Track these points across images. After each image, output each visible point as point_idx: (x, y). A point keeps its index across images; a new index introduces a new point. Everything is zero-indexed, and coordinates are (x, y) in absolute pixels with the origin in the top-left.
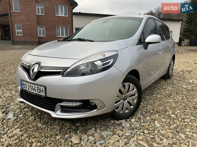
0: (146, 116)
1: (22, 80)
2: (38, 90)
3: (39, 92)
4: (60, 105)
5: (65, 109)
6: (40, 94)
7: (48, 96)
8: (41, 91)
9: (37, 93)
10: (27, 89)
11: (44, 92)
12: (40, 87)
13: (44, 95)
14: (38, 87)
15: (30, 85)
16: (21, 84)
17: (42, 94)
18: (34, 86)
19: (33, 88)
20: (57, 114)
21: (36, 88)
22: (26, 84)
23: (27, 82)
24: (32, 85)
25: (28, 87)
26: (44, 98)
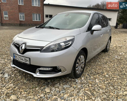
0: (90, 76)
4: (39, 70)
5: (42, 72)
6: (26, 62)
7: (31, 64)
9: (24, 62)
10: (18, 59)
11: (29, 62)
12: (26, 59)
13: (29, 63)
15: (20, 57)
16: (14, 56)
17: (27, 63)
18: (22, 58)
19: (22, 59)
20: (37, 75)
21: (24, 59)
23: (18, 55)
24: (21, 57)
25: (18, 58)
26: (29, 65)
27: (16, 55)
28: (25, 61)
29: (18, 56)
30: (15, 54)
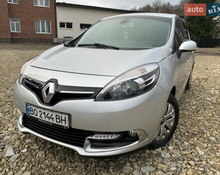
0: (183, 141)
1: (27, 104)
2: (57, 118)
3: (59, 122)
6: (60, 124)
7: (73, 127)
8: (62, 120)
9: (55, 122)
10: (38, 117)
11: (67, 122)
12: (60, 115)
13: (67, 125)
14: (56, 115)
15: (43, 111)
16: (28, 110)
17: (63, 124)
18: (50, 113)
19: (49, 116)
20: (88, 151)
21: (54, 116)
22: (35, 109)
23: (38, 107)
24: (47, 112)
25: (39, 114)
26: (66, 130)
27: (34, 108)
28: (58, 120)
29: (38, 110)
30: (31, 105)
